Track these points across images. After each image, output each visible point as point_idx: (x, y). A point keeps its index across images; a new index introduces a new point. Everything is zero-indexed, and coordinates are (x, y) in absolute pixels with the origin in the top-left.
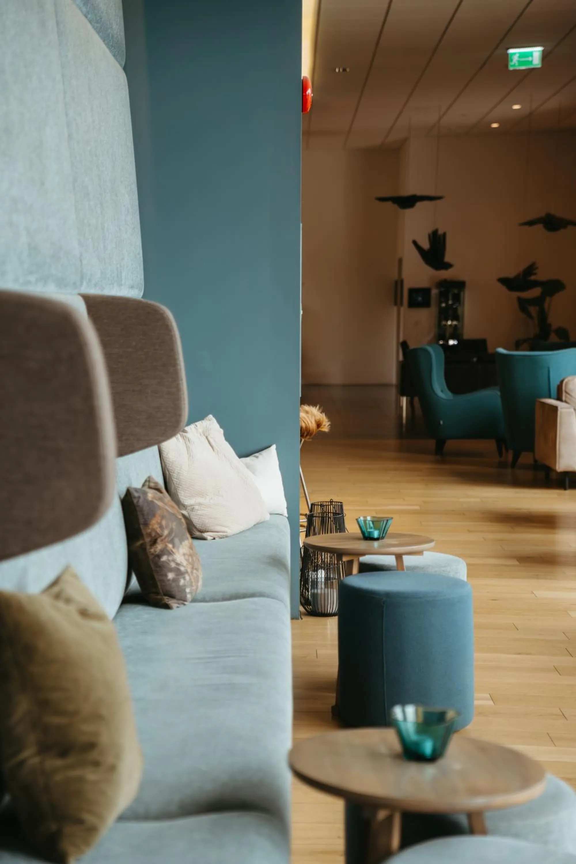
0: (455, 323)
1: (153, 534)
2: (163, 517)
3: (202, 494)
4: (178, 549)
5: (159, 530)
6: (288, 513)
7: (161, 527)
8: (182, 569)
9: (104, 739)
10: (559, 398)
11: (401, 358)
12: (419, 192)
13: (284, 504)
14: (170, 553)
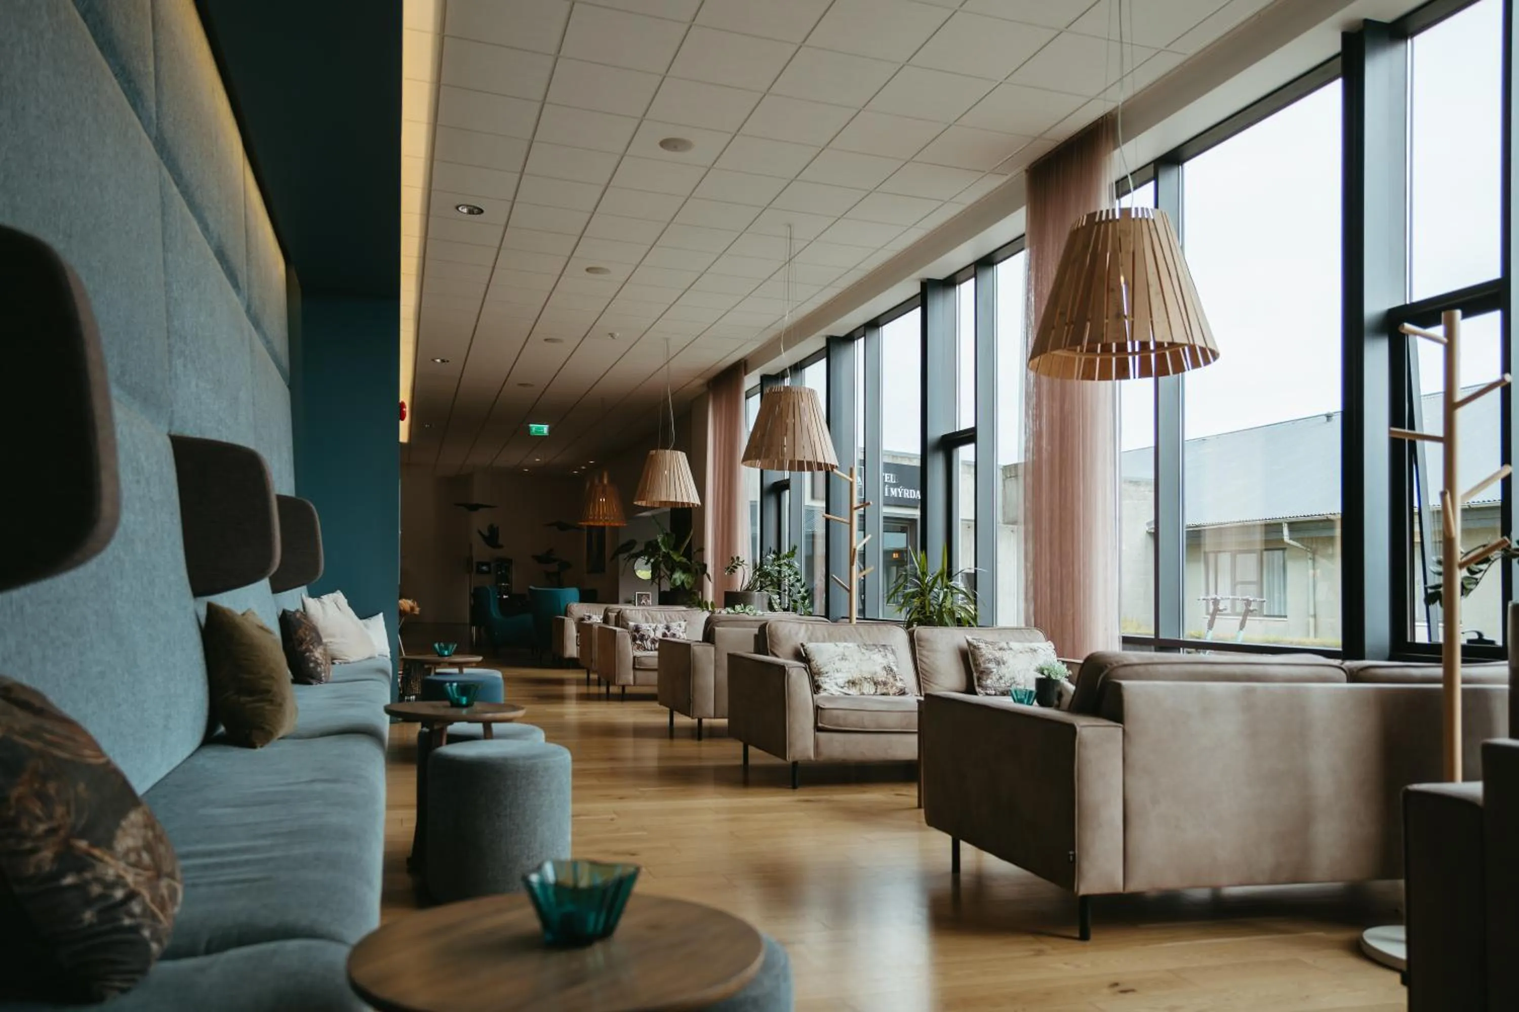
0: (507, 584)
1: (300, 639)
2: (306, 629)
3: (333, 636)
4: (316, 650)
5: (304, 636)
6: (391, 655)
7: (305, 634)
8: (319, 661)
9: (275, 689)
10: (566, 615)
11: (472, 602)
12: (480, 503)
13: (388, 650)
14: (311, 651)
